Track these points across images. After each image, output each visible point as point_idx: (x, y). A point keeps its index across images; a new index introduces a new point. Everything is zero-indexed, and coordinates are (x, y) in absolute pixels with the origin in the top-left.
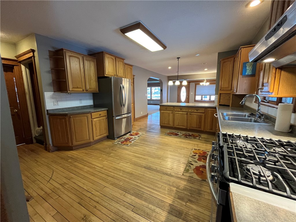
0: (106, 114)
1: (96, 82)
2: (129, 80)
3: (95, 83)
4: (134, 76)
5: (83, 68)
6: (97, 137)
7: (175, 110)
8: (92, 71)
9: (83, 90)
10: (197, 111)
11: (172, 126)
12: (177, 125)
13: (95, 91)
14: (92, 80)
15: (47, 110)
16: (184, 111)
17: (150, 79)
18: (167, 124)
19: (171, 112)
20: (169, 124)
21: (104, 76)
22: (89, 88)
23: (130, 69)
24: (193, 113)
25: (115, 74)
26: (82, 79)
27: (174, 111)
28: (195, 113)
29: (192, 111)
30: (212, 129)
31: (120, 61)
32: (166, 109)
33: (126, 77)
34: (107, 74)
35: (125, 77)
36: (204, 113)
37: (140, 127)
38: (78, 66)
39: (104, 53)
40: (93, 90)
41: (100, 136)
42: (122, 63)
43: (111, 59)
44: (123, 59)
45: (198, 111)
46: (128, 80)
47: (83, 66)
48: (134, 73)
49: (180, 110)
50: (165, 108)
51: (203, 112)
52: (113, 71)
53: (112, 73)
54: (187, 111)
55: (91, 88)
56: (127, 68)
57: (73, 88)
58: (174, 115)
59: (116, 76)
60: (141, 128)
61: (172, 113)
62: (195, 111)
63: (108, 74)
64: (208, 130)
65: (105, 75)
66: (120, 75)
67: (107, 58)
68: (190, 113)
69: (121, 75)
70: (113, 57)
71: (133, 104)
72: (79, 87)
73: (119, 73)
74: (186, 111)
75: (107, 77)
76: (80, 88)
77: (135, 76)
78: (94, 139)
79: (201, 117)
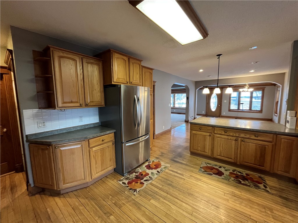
0: (113, 139)
1: (101, 92)
2: (148, 89)
3: (99, 94)
4: (154, 82)
5: (81, 74)
6: (97, 173)
7: (216, 132)
8: (95, 78)
9: (80, 105)
10: (257, 137)
11: (210, 155)
12: (218, 154)
13: (100, 104)
14: (95, 90)
15: (27, 136)
16: (231, 134)
17: (174, 86)
18: (200, 151)
19: (208, 134)
20: (205, 152)
21: (111, 84)
22: (90, 102)
23: (149, 73)
24: (247, 140)
25: (128, 80)
26: (80, 90)
27: (213, 134)
28: (252, 141)
29: (245, 136)
30: (288, 172)
31: (135, 63)
32: (201, 129)
33: (144, 84)
34: (115, 80)
35: (142, 84)
36: (271, 142)
37: (161, 150)
38: (73, 71)
39: (111, 52)
40: (96, 103)
41: (102, 171)
42: (138, 66)
43: (122, 61)
44: (141, 61)
45: (259, 138)
46: (146, 88)
47: (82, 71)
48: (154, 79)
49: (223, 133)
50: (199, 128)
51: (271, 140)
52: (125, 76)
53: (123, 80)
54: (237, 135)
55: (93, 102)
56: (145, 73)
57: (64, 103)
58: (213, 139)
59: (129, 84)
60: (162, 153)
61: (210, 136)
62: (253, 137)
63: (117, 81)
64: (279, 173)
65: (113, 83)
66: (134, 81)
67: (116, 59)
68: (242, 139)
69: (136, 81)
70: (125, 58)
71: (152, 121)
72: (74, 101)
73: (134, 79)
74: (235, 135)
75: (115, 85)
76: (77, 102)
77: (156, 82)
78: (93, 178)
79: (265, 148)
